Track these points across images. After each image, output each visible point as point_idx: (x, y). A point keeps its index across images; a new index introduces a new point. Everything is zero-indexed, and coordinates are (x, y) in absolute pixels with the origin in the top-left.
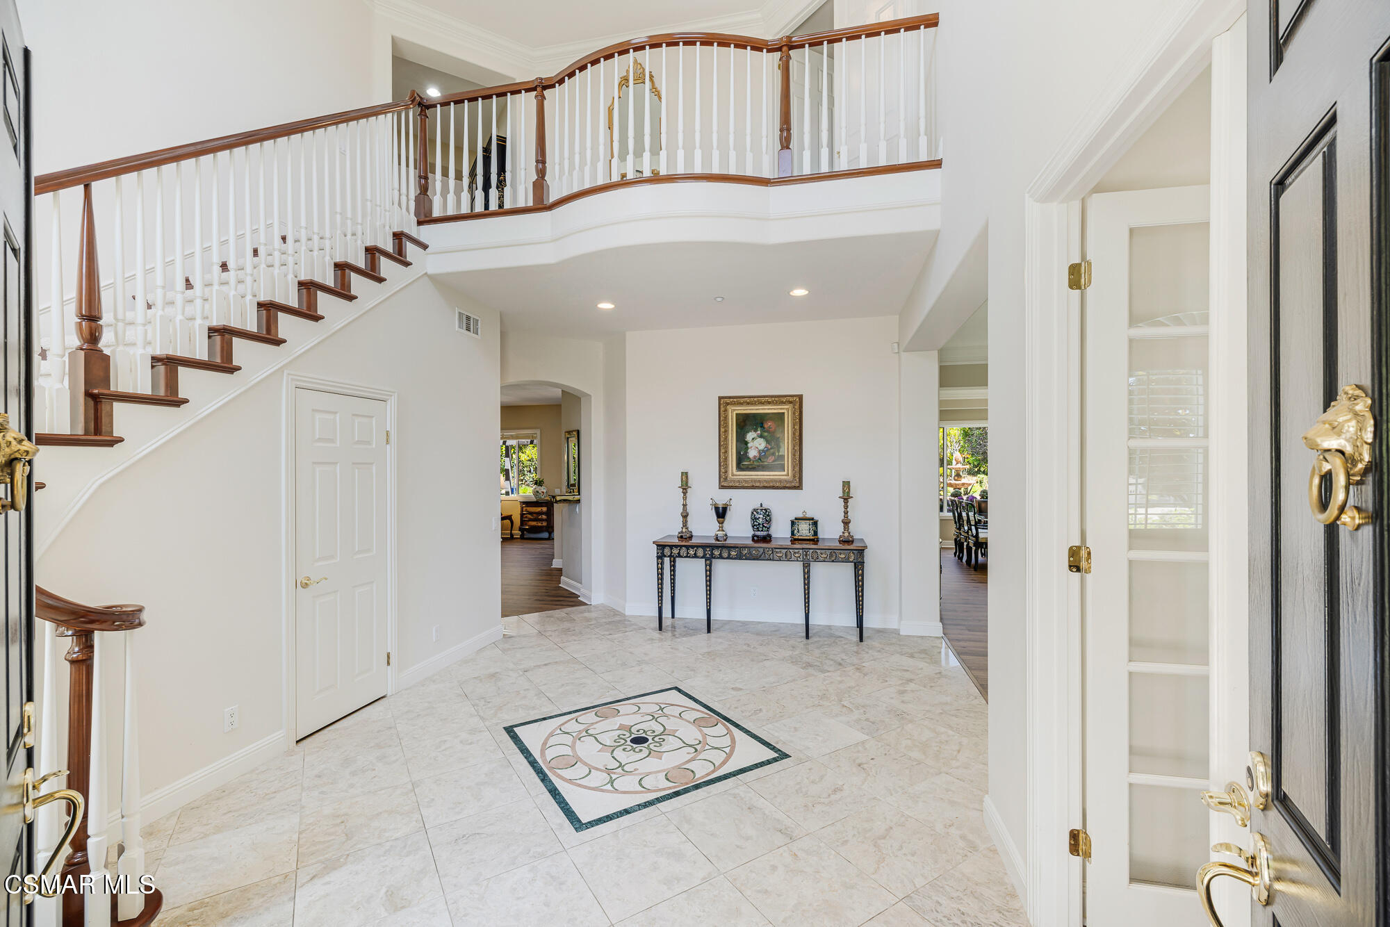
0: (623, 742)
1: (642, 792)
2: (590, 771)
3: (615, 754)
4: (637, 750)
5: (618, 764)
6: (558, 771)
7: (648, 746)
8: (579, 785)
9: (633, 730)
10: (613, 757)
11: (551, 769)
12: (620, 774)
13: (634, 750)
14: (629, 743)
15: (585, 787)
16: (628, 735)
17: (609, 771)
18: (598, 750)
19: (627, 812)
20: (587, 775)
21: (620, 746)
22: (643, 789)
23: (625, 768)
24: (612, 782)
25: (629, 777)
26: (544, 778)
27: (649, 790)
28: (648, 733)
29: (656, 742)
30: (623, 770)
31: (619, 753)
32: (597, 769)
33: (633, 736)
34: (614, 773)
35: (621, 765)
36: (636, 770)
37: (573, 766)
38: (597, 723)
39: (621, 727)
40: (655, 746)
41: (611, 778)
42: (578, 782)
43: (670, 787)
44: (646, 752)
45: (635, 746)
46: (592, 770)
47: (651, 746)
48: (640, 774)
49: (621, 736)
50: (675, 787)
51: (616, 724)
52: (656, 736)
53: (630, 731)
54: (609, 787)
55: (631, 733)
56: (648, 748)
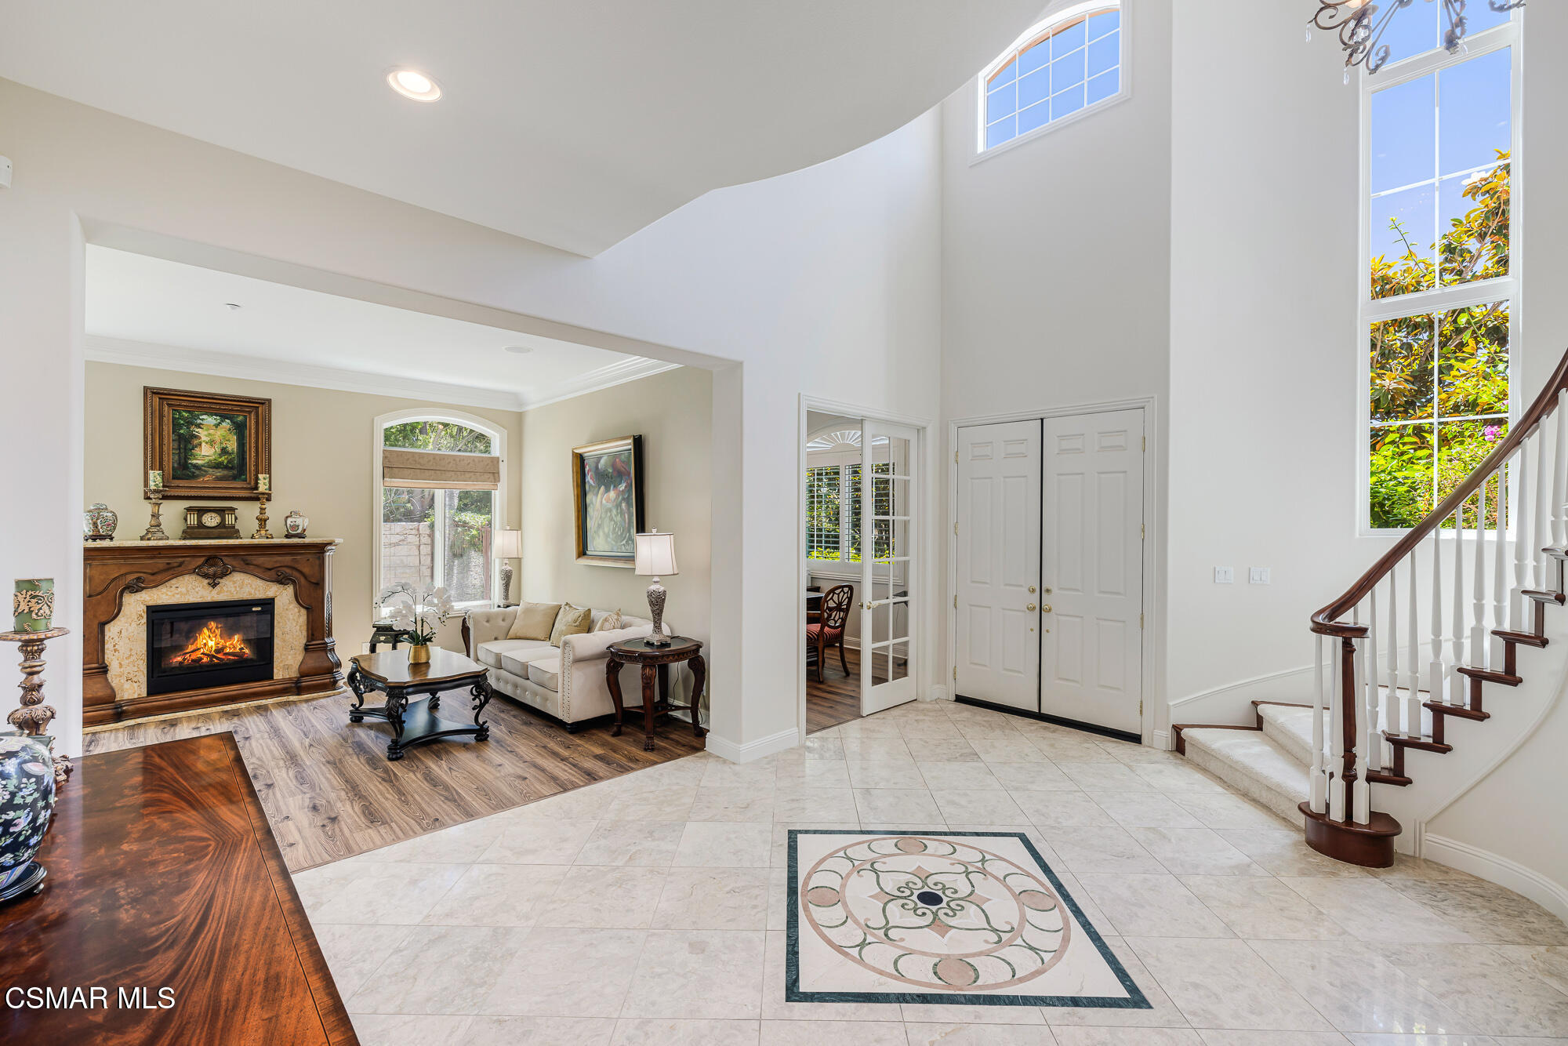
0: (952, 904)
1: (956, 844)
2: (1005, 878)
3: (969, 889)
4: (940, 886)
5: (970, 876)
6: (1043, 890)
7: (923, 887)
8: (1019, 868)
9: (929, 918)
10: (973, 886)
11: (1051, 896)
12: (973, 866)
13: (944, 888)
14: (945, 899)
15: (1012, 864)
16: (941, 913)
17: (983, 872)
18: (990, 902)
19: (977, 834)
20: (1008, 875)
21: (959, 899)
22: (955, 846)
23: (964, 869)
24: (983, 860)
25: (963, 860)
26: (1059, 887)
27: (949, 843)
28: (911, 905)
29: (910, 889)
30: (967, 868)
31: (964, 889)
32: (996, 878)
33: (934, 908)
34: (977, 868)
35: (967, 873)
36: (953, 864)
37: (1024, 891)
38: (980, 954)
39: (943, 929)
40: (916, 884)
41: (983, 864)
42: (1020, 872)
43: (926, 840)
44: (930, 881)
45: (940, 893)
46: (1002, 879)
47: (920, 884)
48: (951, 859)
49: (951, 913)
50: (920, 838)
51: (951, 938)
52: (905, 898)
53: (934, 919)
54: (988, 857)
55: (935, 914)
56: (925, 884)
